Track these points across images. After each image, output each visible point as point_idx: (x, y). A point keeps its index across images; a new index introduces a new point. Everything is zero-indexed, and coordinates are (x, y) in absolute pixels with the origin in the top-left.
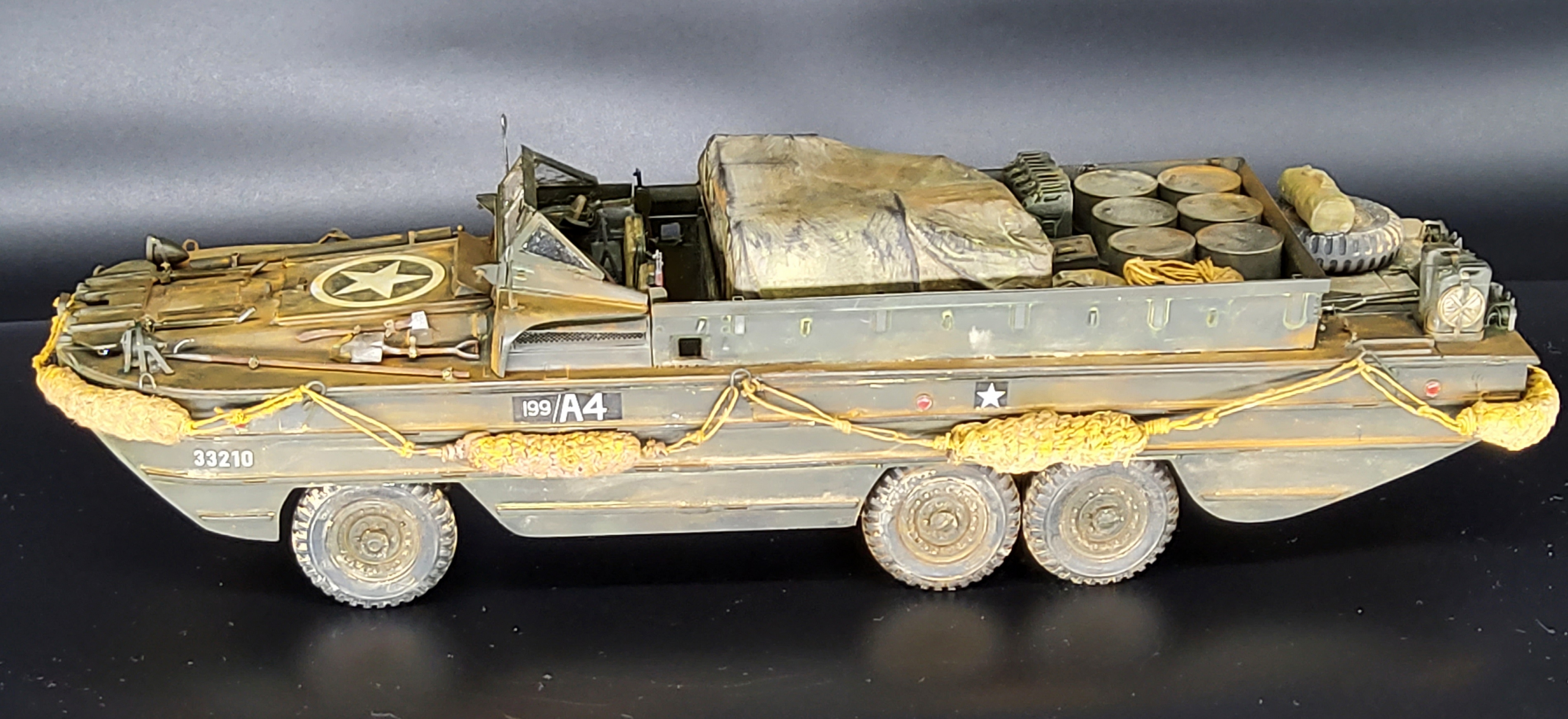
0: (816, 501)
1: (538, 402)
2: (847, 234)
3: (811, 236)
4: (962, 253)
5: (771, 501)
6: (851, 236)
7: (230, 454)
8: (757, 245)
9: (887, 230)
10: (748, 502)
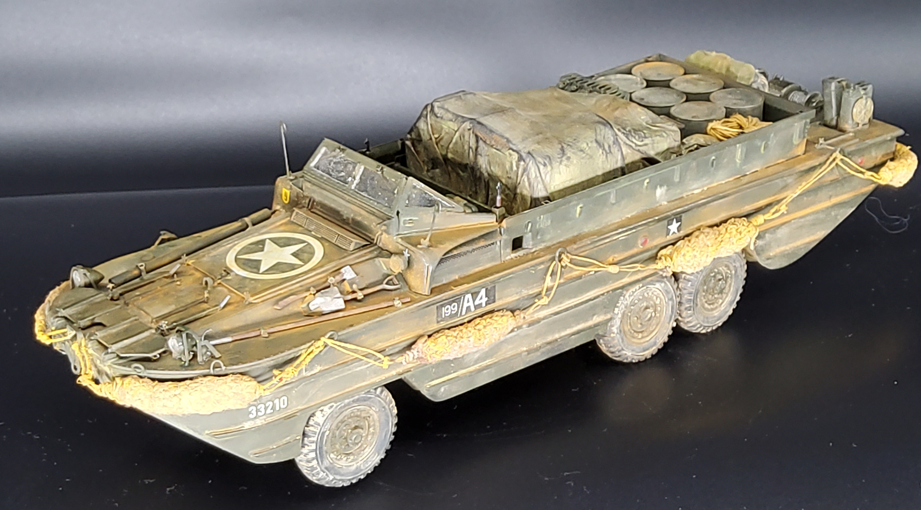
0: (590, 323)
1: (450, 305)
2: (587, 144)
3: (570, 151)
4: (642, 141)
5: (569, 331)
6: (590, 145)
7: (273, 402)
8: (545, 165)
9: (606, 136)
10: (557, 336)
